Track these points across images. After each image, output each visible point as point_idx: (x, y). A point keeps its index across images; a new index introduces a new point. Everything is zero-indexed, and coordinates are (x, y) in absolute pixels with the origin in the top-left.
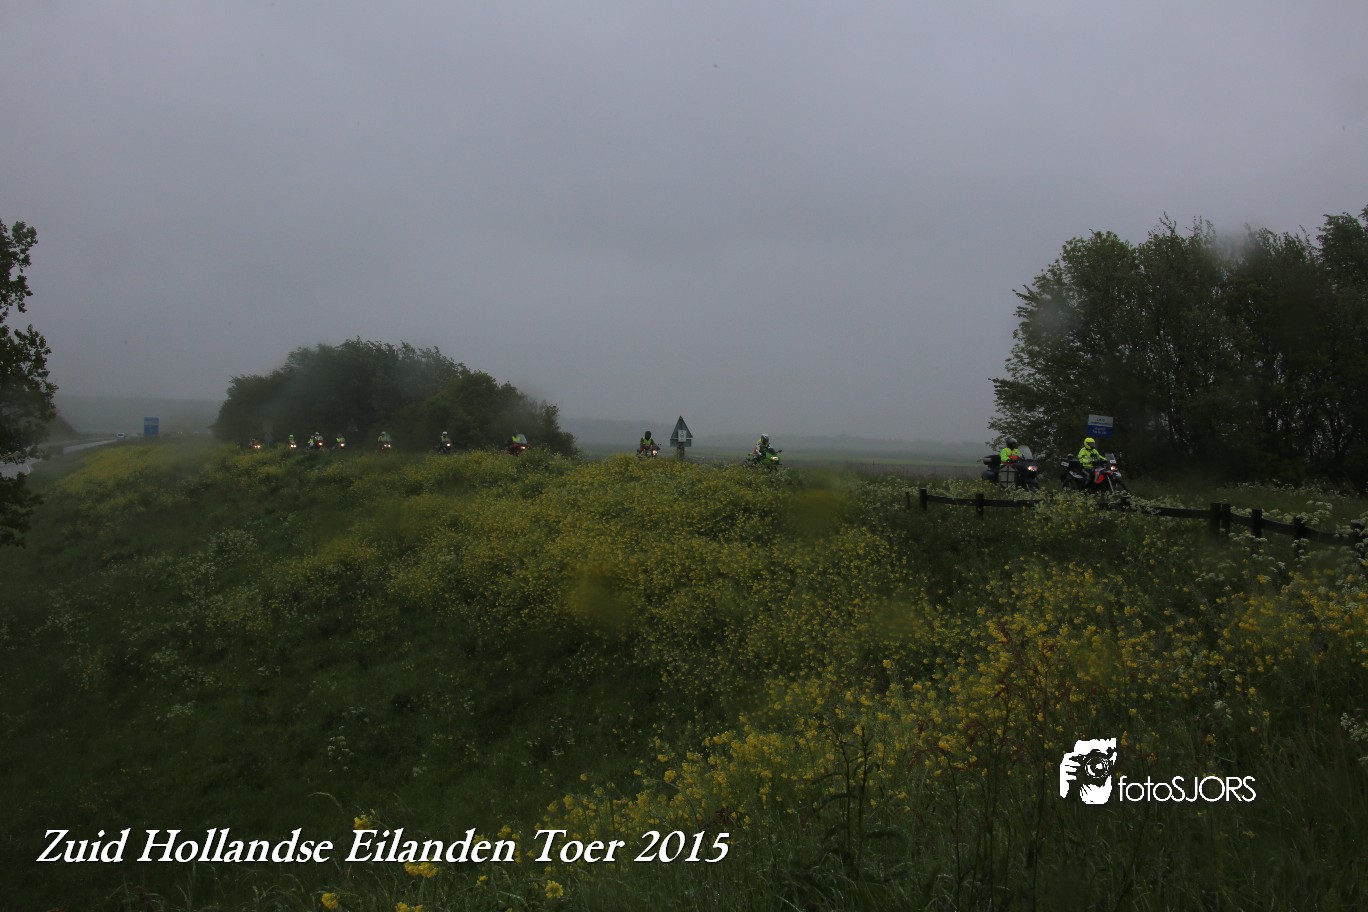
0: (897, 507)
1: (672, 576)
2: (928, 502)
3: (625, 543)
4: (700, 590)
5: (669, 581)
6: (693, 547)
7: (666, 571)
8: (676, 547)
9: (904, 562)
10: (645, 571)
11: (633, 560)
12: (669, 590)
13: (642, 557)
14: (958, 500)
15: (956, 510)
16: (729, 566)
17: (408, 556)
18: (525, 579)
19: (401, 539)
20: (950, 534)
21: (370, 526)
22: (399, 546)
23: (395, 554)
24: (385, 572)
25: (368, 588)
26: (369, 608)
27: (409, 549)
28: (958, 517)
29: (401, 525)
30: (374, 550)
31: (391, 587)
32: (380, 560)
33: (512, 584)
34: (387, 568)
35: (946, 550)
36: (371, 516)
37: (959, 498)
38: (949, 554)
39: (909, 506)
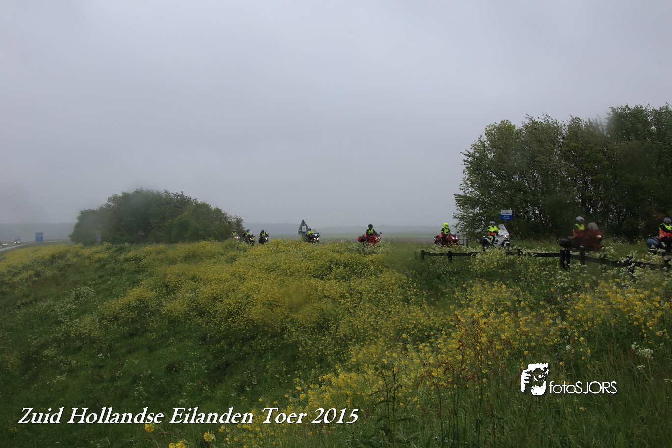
0: (410, 259)
1: (302, 298)
2: (425, 256)
3: (278, 283)
4: (316, 305)
5: (300, 301)
6: (311, 284)
7: (299, 296)
8: (303, 284)
9: (415, 285)
10: (289, 297)
11: (282, 291)
12: (301, 305)
13: (287, 290)
15: (439, 259)
16: (329, 292)
17: (171, 295)
18: (230, 304)
19: (167, 287)
20: (436, 271)
21: (151, 281)
22: (166, 290)
23: (164, 294)
24: (160, 304)
25: (152, 312)
26: (153, 322)
27: (172, 291)
28: (440, 262)
29: (167, 280)
30: (154, 293)
31: (163, 311)
32: (157, 298)
33: (223, 306)
34: (161, 302)
35: (435, 278)
36: (152, 276)
37: (440, 253)
38: (436, 281)
39: (416, 258)
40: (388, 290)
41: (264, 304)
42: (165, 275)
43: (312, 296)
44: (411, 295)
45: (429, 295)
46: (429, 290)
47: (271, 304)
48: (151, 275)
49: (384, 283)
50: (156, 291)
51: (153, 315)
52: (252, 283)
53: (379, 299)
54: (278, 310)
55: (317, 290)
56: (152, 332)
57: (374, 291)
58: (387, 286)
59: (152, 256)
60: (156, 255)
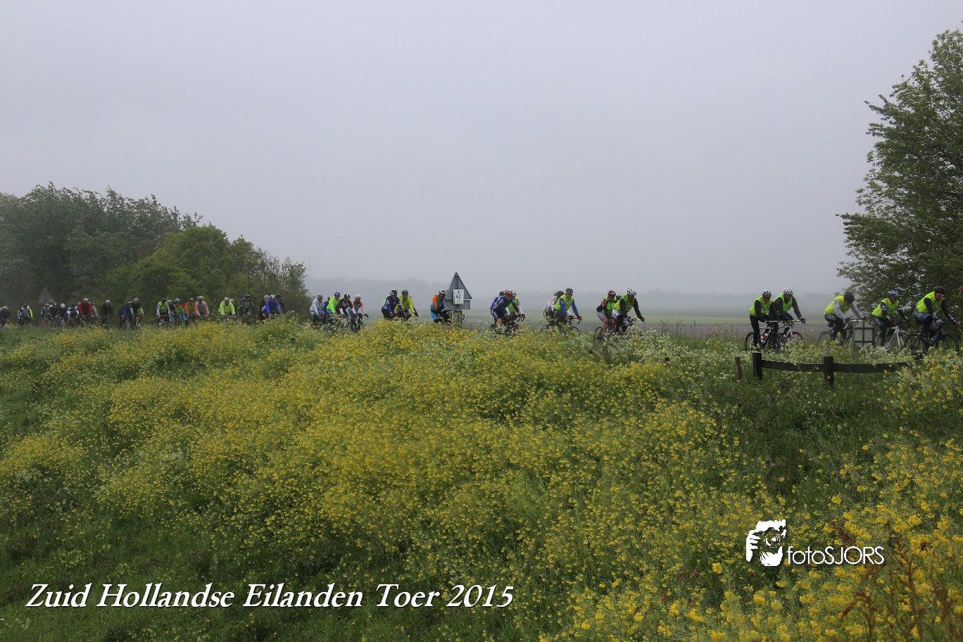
0: (725, 376)
1: (451, 469)
2: (763, 369)
3: (392, 430)
4: (486, 485)
5: (447, 475)
6: (475, 433)
7: (443, 462)
8: (454, 434)
9: (736, 443)
10: (417, 464)
11: (402, 450)
12: (447, 486)
13: (412, 445)
14: (801, 365)
15: (798, 377)
16: (520, 455)
18: (270, 479)
19: (112, 434)
20: (792, 408)
21: (72, 419)
22: (109, 443)
23: (105, 454)
24: (92, 476)
25: (69, 498)
26: (73, 522)
27: (124, 446)
28: (802, 385)
29: (112, 418)
30: (78, 449)
31: (102, 495)
32: (86, 461)
33: (254, 485)
34: (95, 472)
35: (788, 426)
36: (73, 407)
37: (801, 362)
38: (792, 432)
39: (740, 375)
40: (667, 453)
41: (356, 481)
42: (108, 405)
43: (475, 465)
44: (727, 467)
45: (773, 470)
46: (773, 456)
47: (373, 485)
48: (71, 404)
49: (657, 435)
50: (84, 445)
51: (75, 506)
52: (326, 429)
53: (646, 475)
54: (390, 498)
55: (488, 450)
56: (72, 549)
57: (633, 455)
58: (664, 442)
59: (74, 358)
60: (86, 354)
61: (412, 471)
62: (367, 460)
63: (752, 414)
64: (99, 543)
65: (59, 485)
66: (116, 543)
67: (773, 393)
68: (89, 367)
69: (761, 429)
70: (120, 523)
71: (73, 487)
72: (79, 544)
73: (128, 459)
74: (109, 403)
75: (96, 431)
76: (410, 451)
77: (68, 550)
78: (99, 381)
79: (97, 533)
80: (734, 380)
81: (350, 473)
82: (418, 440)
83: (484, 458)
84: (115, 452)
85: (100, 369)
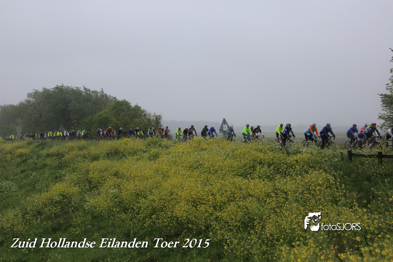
0: (336, 160)
1: (226, 197)
2: (352, 157)
3: (201, 181)
4: (241, 203)
5: (225, 199)
6: (235, 182)
7: (223, 194)
8: (227, 183)
9: (343, 187)
10: (212, 195)
11: (206, 189)
12: (225, 203)
13: (211, 188)
14: (369, 155)
15: (367, 160)
16: (254, 191)
17: (94, 191)
18: (154, 201)
19: (90, 182)
20: (365, 173)
21: (74, 176)
22: (89, 186)
23: (88, 190)
24: (83, 199)
25: (75, 207)
26: (76, 217)
27: (94, 187)
28: (369, 163)
29: (90, 176)
30: (77, 188)
31: (87, 206)
32: (80, 193)
33: (147, 202)
34: (84, 197)
35: (364, 180)
36: (74, 172)
37: (369, 154)
38: (366, 182)
39: (343, 159)
40: (315, 191)
41: (188, 201)
42: (88, 171)
43: (235, 195)
44: (340, 196)
45: (359, 197)
46: (359, 192)
47: (195, 203)
48: (74, 170)
49: (310, 183)
50: (80, 186)
51: (77, 211)
52: (175, 180)
53: (306, 200)
54: (202, 208)
55: (241, 189)
56: (76, 227)
57: (301, 191)
58: (313, 186)
59: (74, 152)
60: (79, 150)
61: (210, 197)
62: (192, 193)
63: (349, 175)
64: (86, 225)
65: (70, 203)
66: (93, 225)
67: (357, 167)
68: (80, 156)
69: (353, 181)
70: (94, 217)
71: (75, 203)
72: (79, 225)
73: (97, 192)
74: (89, 170)
75: (84, 181)
76: (209, 189)
77: (75, 228)
78: (84, 161)
79: (85, 221)
80: (340, 161)
81: (185, 198)
82: (212, 185)
83: (239, 192)
84: (91, 189)
85: (84, 157)
